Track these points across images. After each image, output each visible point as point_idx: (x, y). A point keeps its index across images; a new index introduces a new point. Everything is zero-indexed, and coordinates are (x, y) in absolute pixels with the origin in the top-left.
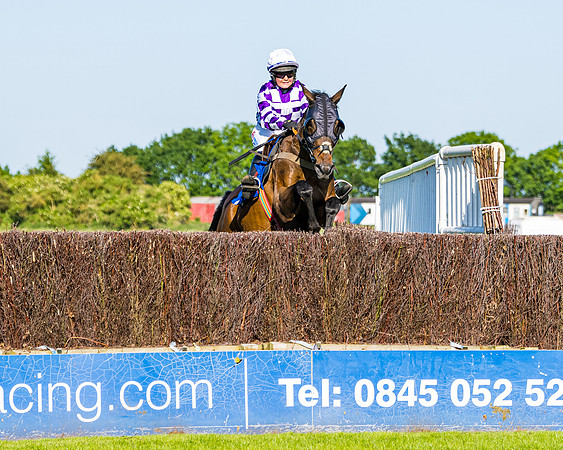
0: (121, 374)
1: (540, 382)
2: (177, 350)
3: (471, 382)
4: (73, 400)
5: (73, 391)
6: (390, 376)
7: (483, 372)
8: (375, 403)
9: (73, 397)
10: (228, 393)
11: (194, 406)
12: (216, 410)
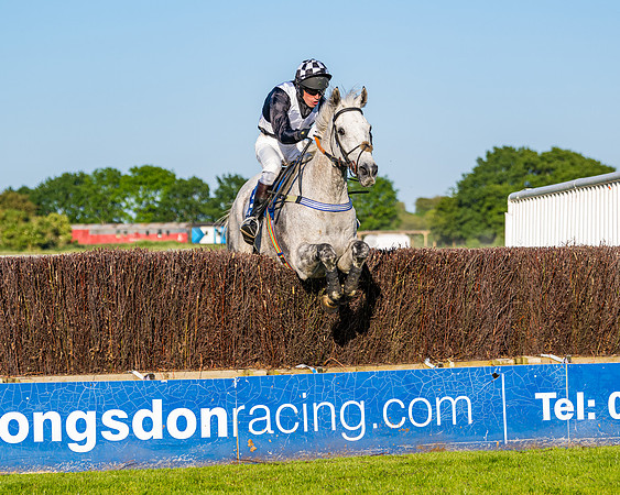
0: (384, 392)
2: (432, 366)
4: (338, 419)
5: (338, 410)
9: (338, 416)
10: (487, 408)
11: (454, 423)
12: (475, 425)
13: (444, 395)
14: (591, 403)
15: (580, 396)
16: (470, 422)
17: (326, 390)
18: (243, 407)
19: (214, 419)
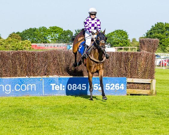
0: (15, 83)
2: (28, 77)
4: (4, 89)
5: (4, 87)
6: (75, 83)
7: (96, 82)
8: (72, 89)
9: (4, 88)
10: (39, 87)
11: (32, 90)
12: (36, 91)
13: (29, 84)
14: (64, 86)
17: (2, 82)
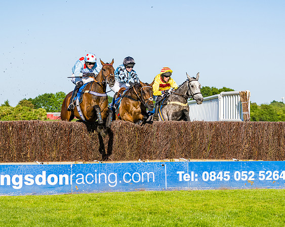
0: (124, 170)
1: (264, 172)
3: (241, 172)
5: (107, 176)
6: (214, 171)
7: (245, 169)
8: (209, 180)
9: (107, 178)
11: (148, 181)
12: (156, 182)
14: (196, 175)
15: (192, 173)
16: (154, 181)
17: (104, 169)
18: (74, 174)
19: (64, 178)
